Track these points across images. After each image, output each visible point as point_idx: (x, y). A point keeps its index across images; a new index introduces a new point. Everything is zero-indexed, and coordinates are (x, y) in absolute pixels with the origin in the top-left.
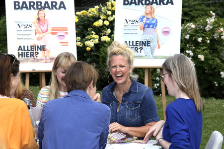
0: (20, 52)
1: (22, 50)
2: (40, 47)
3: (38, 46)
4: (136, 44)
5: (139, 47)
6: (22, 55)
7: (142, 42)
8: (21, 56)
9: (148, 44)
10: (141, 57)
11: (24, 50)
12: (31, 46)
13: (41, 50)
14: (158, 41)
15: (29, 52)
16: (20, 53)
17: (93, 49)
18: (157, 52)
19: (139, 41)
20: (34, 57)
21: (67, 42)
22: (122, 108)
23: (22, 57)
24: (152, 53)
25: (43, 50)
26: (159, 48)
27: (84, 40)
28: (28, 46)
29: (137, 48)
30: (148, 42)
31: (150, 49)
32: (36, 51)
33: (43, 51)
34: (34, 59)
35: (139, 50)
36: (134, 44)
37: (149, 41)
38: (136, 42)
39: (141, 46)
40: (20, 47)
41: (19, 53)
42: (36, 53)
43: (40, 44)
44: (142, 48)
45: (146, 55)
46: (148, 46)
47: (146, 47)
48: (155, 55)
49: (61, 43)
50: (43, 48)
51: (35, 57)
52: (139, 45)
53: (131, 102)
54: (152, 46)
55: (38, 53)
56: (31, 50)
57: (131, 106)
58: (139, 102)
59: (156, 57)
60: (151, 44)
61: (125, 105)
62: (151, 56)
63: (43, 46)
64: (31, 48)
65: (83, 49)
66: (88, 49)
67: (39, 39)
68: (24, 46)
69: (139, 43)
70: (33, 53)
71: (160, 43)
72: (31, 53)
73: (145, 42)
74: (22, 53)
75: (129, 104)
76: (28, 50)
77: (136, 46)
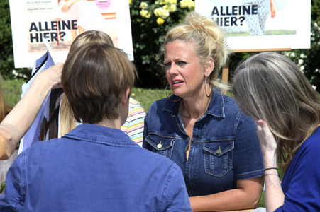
0: (34, 32)
1: (36, 29)
2: (67, 23)
3: (63, 22)
4: (233, 10)
5: (238, 16)
6: (37, 38)
7: (244, 7)
8: (35, 40)
9: (253, 10)
10: (242, 33)
11: (41, 30)
12: (52, 23)
13: (69, 28)
14: (271, 5)
15: (50, 32)
16: (34, 35)
17: (168, 20)
18: (270, 24)
19: (238, 5)
20: (57, 40)
21: (114, 13)
22: (195, 150)
23: (37, 41)
24: (262, 26)
25: (73, 28)
26: (273, 16)
27: (153, 6)
28: (46, 23)
29: (235, 18)
30: (253, 6)
31: (257, 19)
32: (62, 30)
33: (74, 30)
34: (58, 44)
35: (238, 22)
36: (230, 11)
37: (256, 6)
38: (233, 7)
39: (242, 15)
40: (33, 24)
41: (31, 35)
42: (60, 33)
43: (67, 17)
44: (244, 18)
45: (251, 30)
46: (253, 13)
47: (251, 15)
48: (267, 28)
49: (103, 14)
50: (73, 25)
51: (60, 41)
52: (238, 12)
53: (213, 139)
54: (261, 14)
55: (64, 34)
56: (53, 29)
57: (214, 145)
58: (230, 138)
59: (269, 33)
60: (259, 10)
61: (201, 145)
62: (260, 31)
63: (73, 21)
64: (53, 26)
65: (152, 22)
66: (160, 21)
67: (65, 10)
68: (40, 23)
69: (238, 9)
70: (56, 34)
71: (275, 8)
72: (52, 34)
73: (249, 7)
74: (37, 34)
75: (208, 142)
76: (47, 29)
77: (233, 14)
